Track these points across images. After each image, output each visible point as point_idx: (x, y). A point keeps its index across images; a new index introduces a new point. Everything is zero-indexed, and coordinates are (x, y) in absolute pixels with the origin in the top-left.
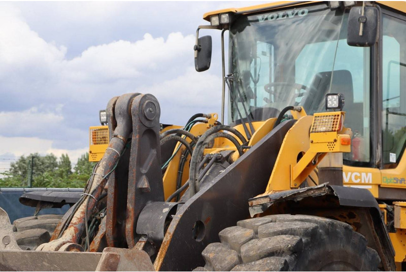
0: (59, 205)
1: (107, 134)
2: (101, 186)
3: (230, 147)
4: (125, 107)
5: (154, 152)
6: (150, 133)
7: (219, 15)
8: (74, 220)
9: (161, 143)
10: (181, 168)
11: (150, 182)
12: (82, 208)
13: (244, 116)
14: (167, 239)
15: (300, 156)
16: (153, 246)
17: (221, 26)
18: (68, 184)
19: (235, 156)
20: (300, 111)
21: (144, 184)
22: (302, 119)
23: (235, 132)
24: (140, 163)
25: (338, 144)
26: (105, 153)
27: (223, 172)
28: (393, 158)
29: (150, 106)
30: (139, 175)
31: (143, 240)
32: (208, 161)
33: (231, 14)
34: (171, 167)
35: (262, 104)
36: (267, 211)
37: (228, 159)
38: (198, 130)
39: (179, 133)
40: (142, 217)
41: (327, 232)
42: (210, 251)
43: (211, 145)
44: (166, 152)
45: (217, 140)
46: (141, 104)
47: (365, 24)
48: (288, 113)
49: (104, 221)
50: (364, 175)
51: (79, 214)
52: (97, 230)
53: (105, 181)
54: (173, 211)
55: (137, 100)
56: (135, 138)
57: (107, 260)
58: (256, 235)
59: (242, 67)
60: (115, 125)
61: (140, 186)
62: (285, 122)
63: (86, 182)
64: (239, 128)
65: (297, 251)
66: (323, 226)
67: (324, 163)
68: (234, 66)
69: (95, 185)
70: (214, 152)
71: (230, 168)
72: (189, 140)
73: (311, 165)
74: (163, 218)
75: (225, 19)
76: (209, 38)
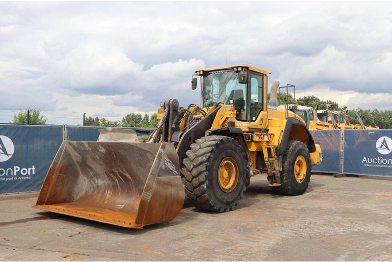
0: (148, 132)
1: (162, 110)
2: (161, 127)
3: (201, 115)
4: (168, 103)
5: (177, 116)
6: (176, 111)
7: (199, 71)
8: (153, 136)
9: (179, 114)
10: (186, 121)
11: (175, 125)
12: (155, 133)
13: (207, 105)
14: (180, 142)
15: (222, 118)
16: (176, 144)
17: (200, 75)
18: (148, 127)
19: (203, 118)
20: (223, 104)
21: (174, 126)
22: (224, 106)
23: (203, 111)
24: (173, 120)
25: (232, 115)
26: (161, 117)
27: (198, 123)
28: (254, 119)
29: (176, 102)
30: (172, 124)
31: (173, 143)
32: (194, 119)
33: (203, 71)
34: (182, 121)
35: (214, 101)
36: (210, 134)
37: (200, 119)
38: (192, 109)
39: (185, 110)
40: (173, 136)
41: (226, 140)
42: (192, 146)
43: (196, 114)
44: (181, 116)
45: (198, 113)
46: (173, 102)
47: (244, 77)
48: (220, 104)
49: (162, 137)
50: (244, 124)
51: (155, 135)
52: (159, 140)
53: (162, 125)
54: (182, 134)
55: (172, 101)
56: (171, 112)
57: (163, 145)
58: (205, 141)
59: (207, 88)
60: (165, 108)
61: (172, 127)
62: (218, 107)
63: (156, 126)
64: (205, 109)
65: (216, 145)
66: (225, 139)
67: (229, 120)
68: (204, 88)
69: (159, 127)
70: (196, 116)
71: (200, 121)
72: (188, 113)
73: (225, 121)
74: (179, 136)
75: (201, 73)
76: (196, 79)
